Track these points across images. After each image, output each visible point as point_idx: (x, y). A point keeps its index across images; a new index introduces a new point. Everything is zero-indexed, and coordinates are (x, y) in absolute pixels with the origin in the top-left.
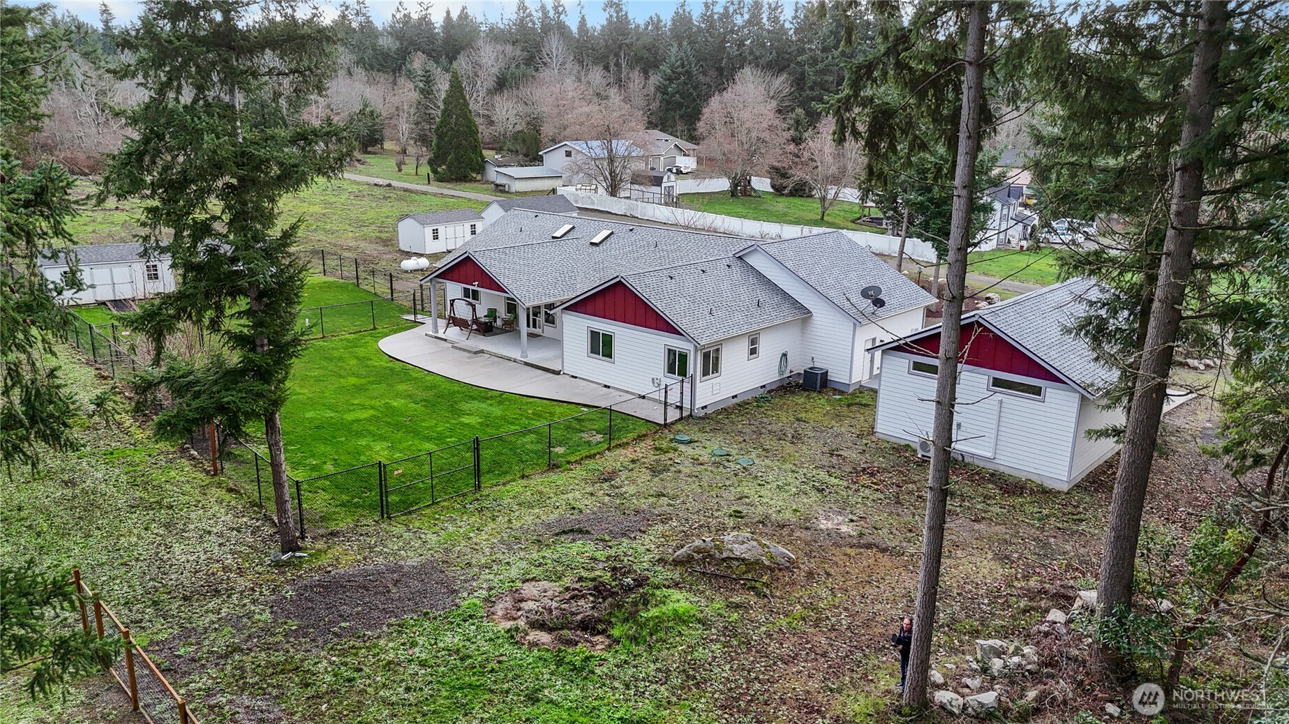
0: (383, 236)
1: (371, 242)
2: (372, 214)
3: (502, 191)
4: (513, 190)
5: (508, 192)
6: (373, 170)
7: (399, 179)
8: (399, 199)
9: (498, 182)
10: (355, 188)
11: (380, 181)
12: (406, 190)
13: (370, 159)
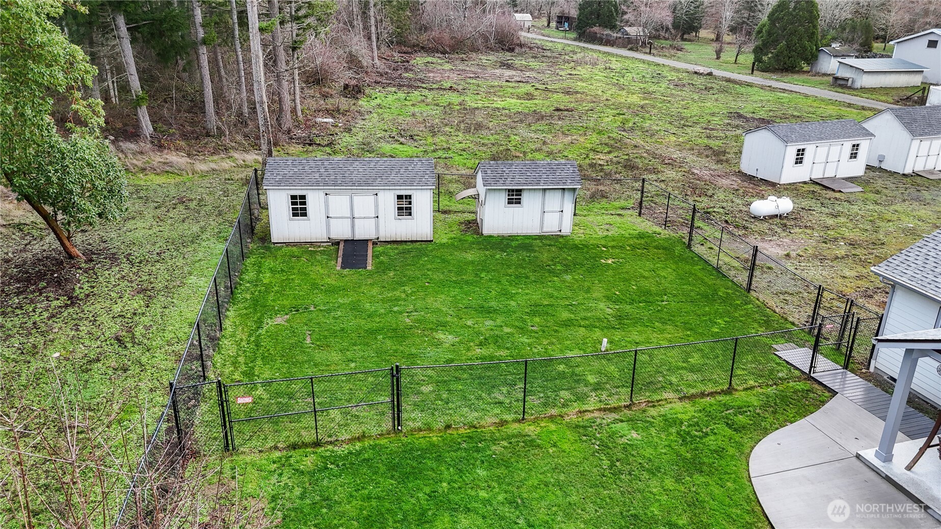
0: (714, 143)
1: (700, 154)
2: (694, 110)
3: (842, 86)
4: (858, 85)
5: (850, 88)
6: (692, 57)
7: (719, 67)
8: (723, 91)
9: (839, 75)
10: (673, 76)
11: (701, 69)
12: (728, 80)
13: (687, 46)
